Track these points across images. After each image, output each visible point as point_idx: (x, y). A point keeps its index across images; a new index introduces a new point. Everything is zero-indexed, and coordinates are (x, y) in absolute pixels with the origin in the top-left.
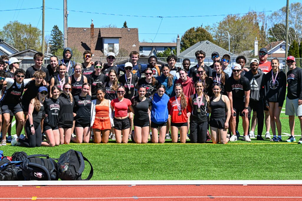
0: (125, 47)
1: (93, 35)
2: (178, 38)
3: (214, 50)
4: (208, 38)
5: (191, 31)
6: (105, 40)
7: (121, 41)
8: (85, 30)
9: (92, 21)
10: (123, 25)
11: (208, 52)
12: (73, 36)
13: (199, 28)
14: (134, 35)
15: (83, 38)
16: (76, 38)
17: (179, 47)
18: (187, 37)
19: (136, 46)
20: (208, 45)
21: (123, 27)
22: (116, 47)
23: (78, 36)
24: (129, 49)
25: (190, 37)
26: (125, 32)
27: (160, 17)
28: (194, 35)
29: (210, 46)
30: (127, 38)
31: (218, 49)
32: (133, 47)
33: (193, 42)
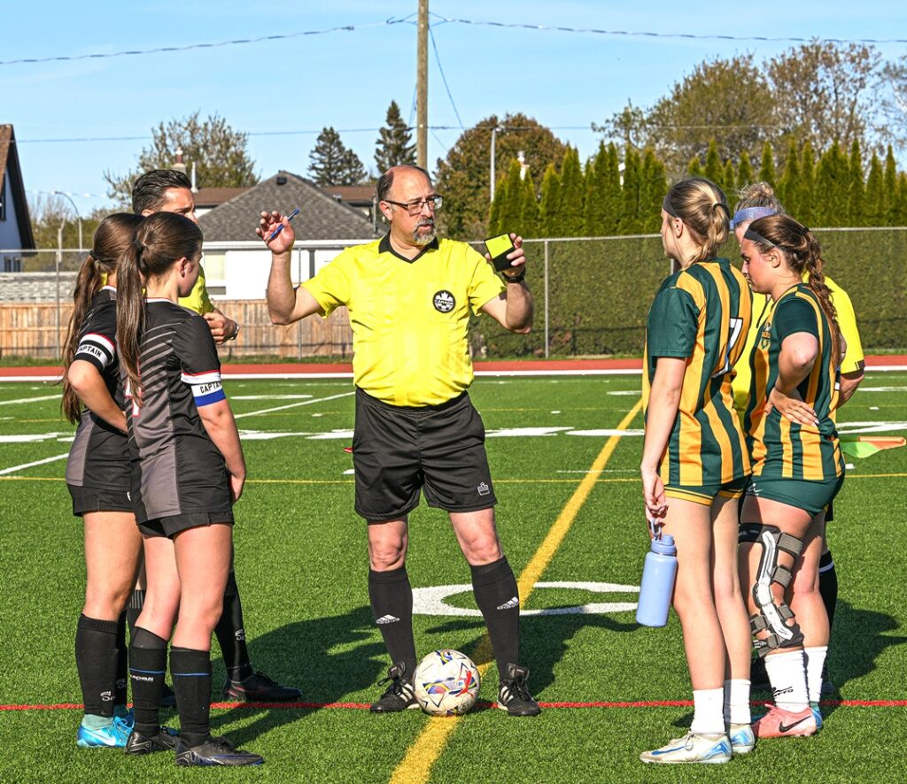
13: (513, 120)
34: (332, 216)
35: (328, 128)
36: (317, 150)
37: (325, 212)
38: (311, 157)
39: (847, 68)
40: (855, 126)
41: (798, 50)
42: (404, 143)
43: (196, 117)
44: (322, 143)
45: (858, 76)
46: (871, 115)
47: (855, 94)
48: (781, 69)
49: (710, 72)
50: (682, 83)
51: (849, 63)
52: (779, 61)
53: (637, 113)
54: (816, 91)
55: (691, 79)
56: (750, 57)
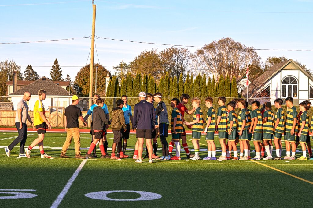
5: (86, 68)
34: (58, 89)
35: (29, 65)
36: (26, 71)
37: (56, 88)
38: (24, 73)
39: (180, 54)
40: (183, 70)
41: (168, 49)
42: (58, 70)
43: (7, 61)
44: (28, 69)
45: (183, 57)
46: (186, 67)
47: (183, 62)
48: (164, 55)
49: (145, 54)
50: (138, 56)
51: (181, 53)
52: (163, 52)
53: (125, 64)
54: (172, 60)
55: (140, 56)
56: (156, 51)
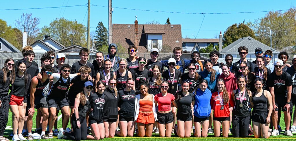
0: (168, 43)
1: (137, 31)
2: (221, 35)
3: (255, 46)
4: (250, 34)
5: (233, 27)
6: (149, 36)
7: (164, 37)
8: (129, 26)
9: (136, 17)
10: (166, 21)
11: (250, 48)
12: (118, 33)
13: (241, 25)
14: (177, 32)
15: (127, 34)
16: (120, 35)
17: (221, 43)
18: (230, 33)
19: (179, 42)
20: (250, 41)
21: (166, 23)
22: (160, 43)
23: (122, 32)
24: (172, 45)
25: (232, 34)
26: (168, 28)
27: (202, 13)
28: (236, 31)
29: (252, 42)
30: (170, 34)
31: (260, 45)
32: (176, 43)
33: (235, 38)
